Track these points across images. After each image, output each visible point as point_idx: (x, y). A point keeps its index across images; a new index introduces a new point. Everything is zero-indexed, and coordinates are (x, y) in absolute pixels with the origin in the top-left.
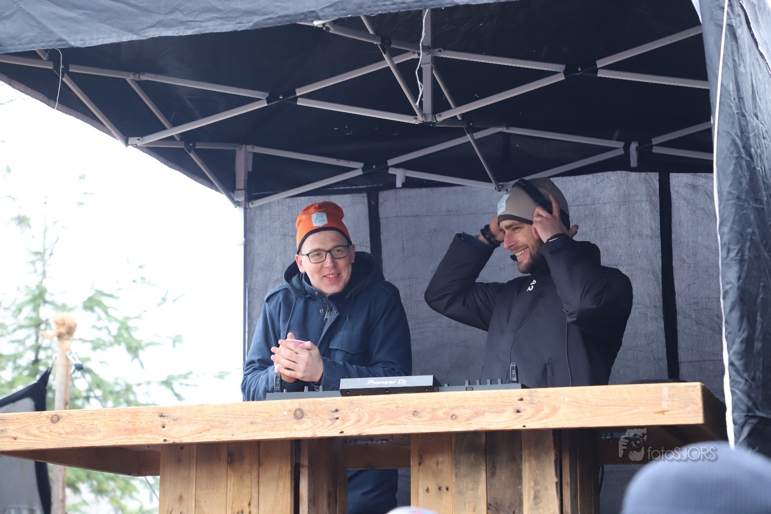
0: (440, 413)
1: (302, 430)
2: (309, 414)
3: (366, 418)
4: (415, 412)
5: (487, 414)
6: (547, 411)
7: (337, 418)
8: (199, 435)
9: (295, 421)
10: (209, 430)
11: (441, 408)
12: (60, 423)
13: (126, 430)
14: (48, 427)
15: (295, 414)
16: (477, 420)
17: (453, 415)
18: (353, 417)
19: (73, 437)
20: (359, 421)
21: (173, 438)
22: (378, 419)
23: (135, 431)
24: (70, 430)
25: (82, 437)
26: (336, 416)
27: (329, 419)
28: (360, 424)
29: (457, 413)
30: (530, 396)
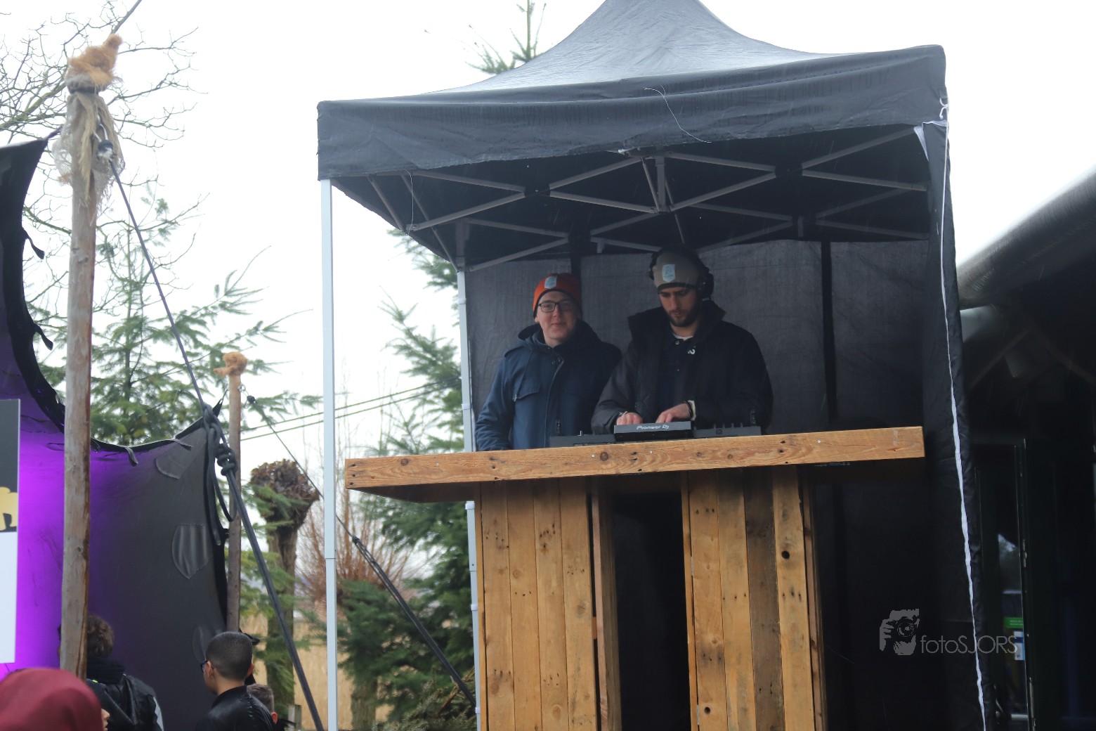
0: (719, 454)
1: (608, 469)
2: (613, 457)
3: (659, 459)
4: (699, 453)
5: (756, 454)
6: (804, 450)
7: (636, 459)
8: (523, 474)
9: (601, 462)
10: (531, 470)
11: (719, 450)
12: (409, 466)
13: (463, 470)
14: (399, 469)
15: (601, 457)
16: (749, 458)
17: (730, 455)
18: (649, 458)
19: (420, 476)
20: (653, 461)
21: (502, 476)
22: (669, 459)
23: (470, 471)
24: (418, 471)
25: (428, 476)
26: (635, 458)
27: (629, 460)
28: (654, 463)
29: (732, 453)
30: (790, 439)
